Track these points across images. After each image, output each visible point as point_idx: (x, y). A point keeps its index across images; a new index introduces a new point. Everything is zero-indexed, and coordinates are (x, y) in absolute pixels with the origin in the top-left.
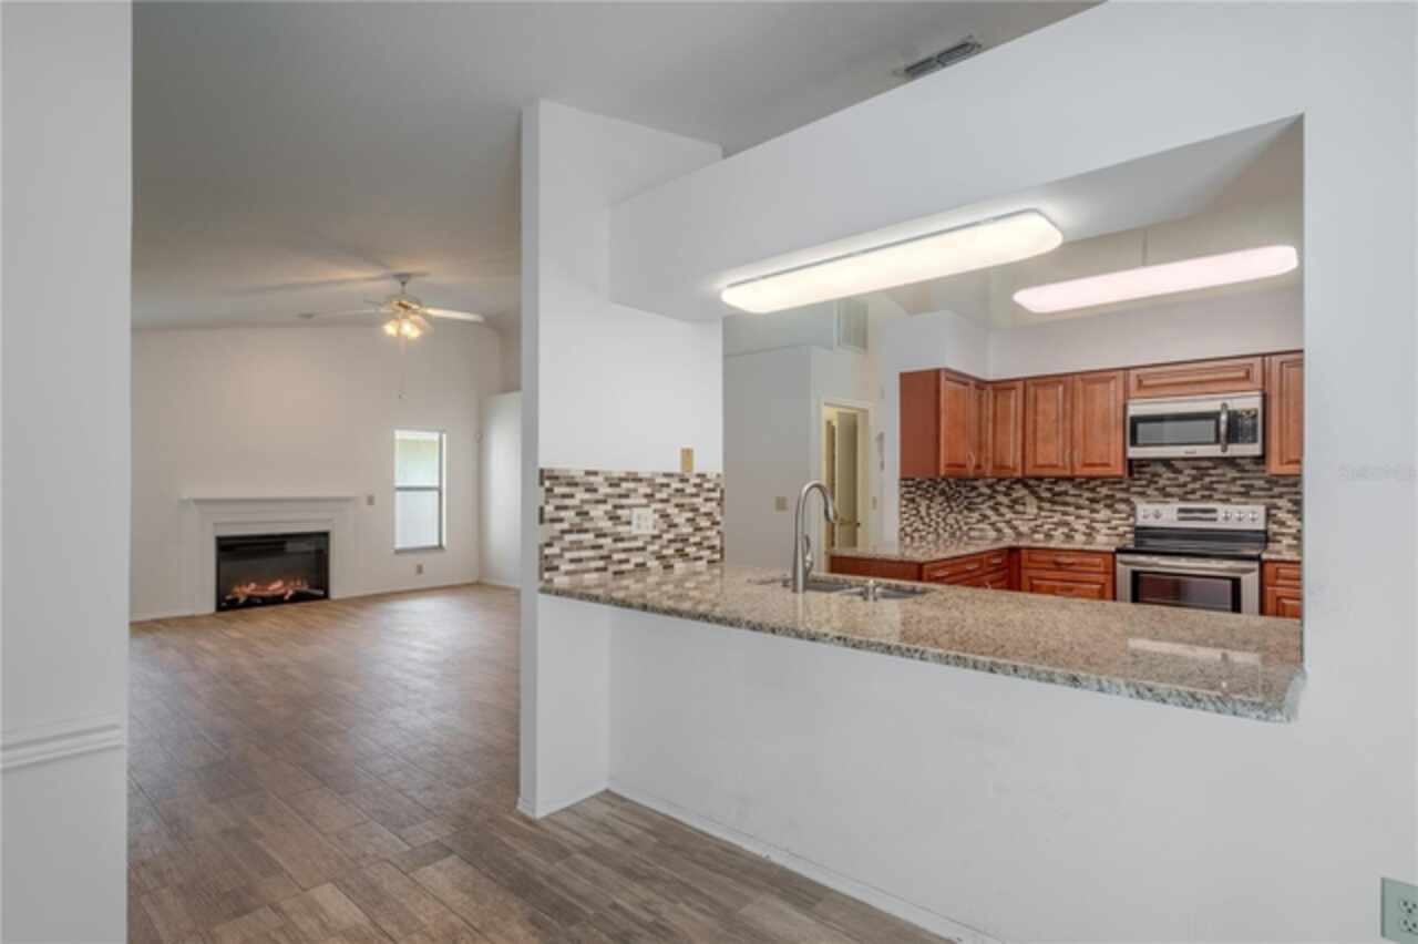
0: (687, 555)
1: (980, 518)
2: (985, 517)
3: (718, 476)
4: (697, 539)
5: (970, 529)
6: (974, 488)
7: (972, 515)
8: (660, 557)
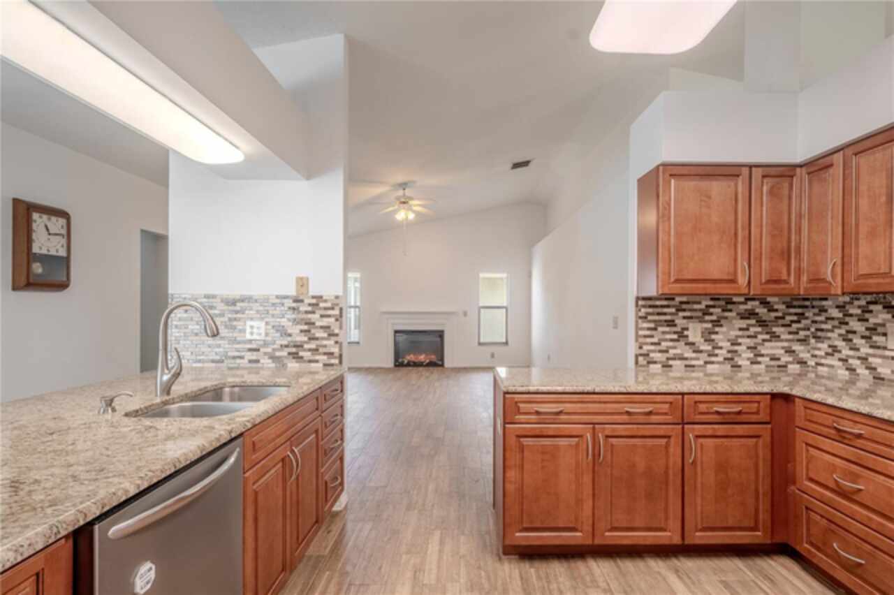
0: (302, 358)
1: (830, 350)
2: (835, 350)
3: (337, 297)
4: (313, 345)
5: (818, 364)
6: (823, 310)
7: (820, 345)
8: (273, 358)
